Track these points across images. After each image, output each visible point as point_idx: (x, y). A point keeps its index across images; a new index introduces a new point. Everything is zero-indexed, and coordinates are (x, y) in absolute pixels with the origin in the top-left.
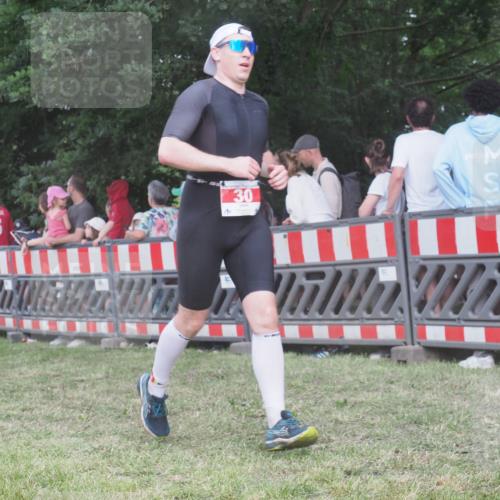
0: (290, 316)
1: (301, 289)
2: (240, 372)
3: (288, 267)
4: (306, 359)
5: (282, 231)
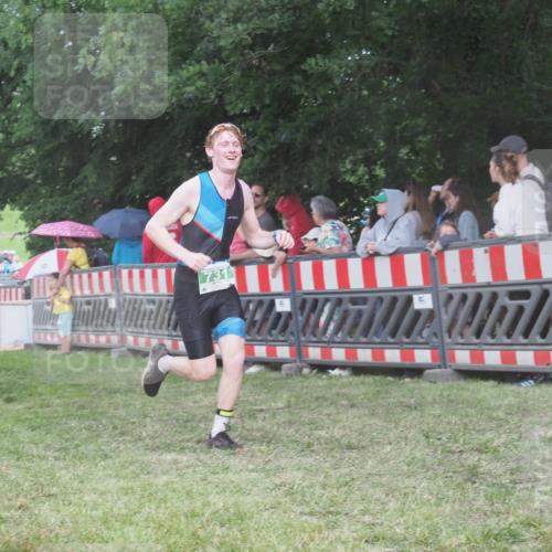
0: (490, 341)
1: (504, 310)
2: (435, 402)
3: (489, 285)
4: (509, 388)
5: (482, 245)
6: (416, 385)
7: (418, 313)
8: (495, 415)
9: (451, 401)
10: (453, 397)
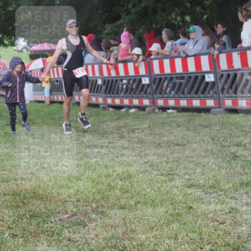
5: (237, 51)
6: (207, 116)
7: (207, 83)
8: (244, 129)
9: (223, 123)
10: (224, 121)
